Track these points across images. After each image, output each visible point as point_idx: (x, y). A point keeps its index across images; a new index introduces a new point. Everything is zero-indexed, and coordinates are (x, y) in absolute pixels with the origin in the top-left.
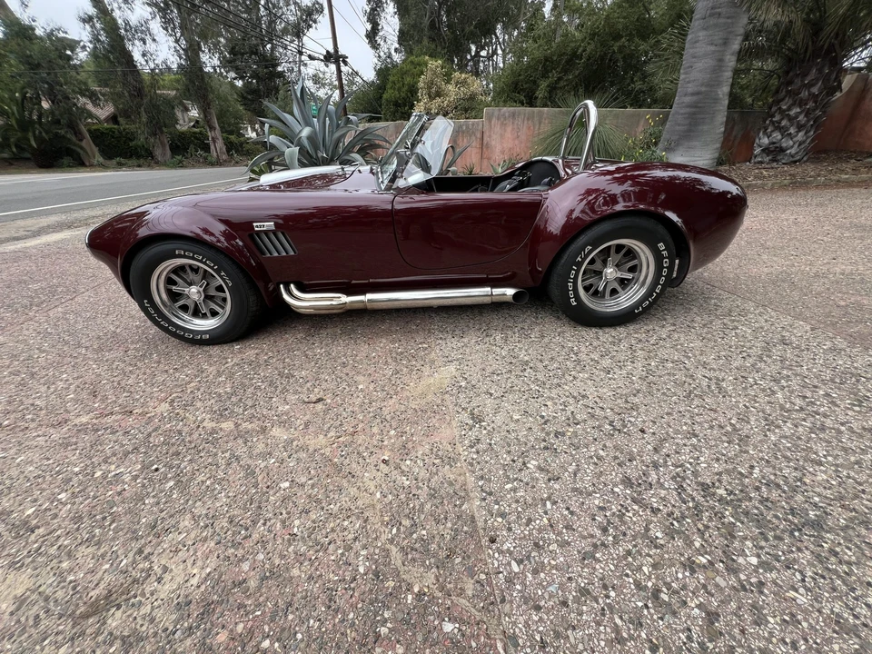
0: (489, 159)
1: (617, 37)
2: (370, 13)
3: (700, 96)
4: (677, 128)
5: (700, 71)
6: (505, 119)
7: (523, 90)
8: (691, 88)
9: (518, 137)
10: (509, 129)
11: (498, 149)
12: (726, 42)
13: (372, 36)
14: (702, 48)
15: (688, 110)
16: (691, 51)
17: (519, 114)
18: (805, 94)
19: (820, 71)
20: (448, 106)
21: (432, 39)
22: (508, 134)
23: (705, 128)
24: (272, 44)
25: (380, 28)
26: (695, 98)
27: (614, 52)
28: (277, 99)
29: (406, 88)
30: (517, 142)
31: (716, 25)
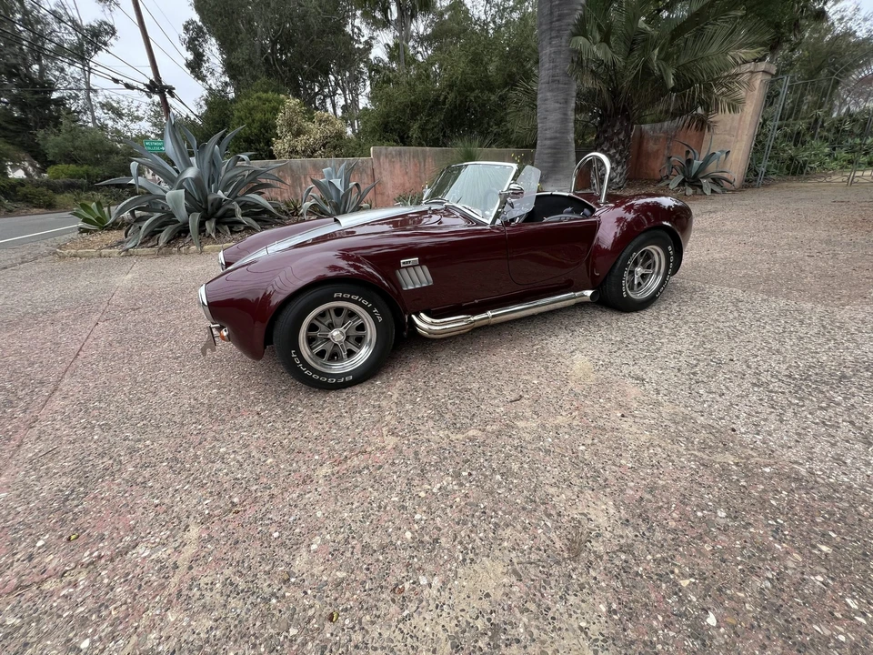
0: (382, 194)
1: (472, 90)
2: (189, 42)
3: (557, 141)
4: (544, 164)
5: (553, 122)
6: (393, 157)
7: (395, 130)
8: (549, 134)
9: (407, 173)
10: (398, 166)
11: (390, 185)
12: (566, 102)
13: (196, 66)
14: (552, 105)
15: (549, 151)
16: (543, 106)
17: (405, 152)
18: (616, 139)
19: (622, 124)
20: (314, 143)
21: (269, 75)
22: (398, 170)
23: (565, 164)
24: (40, 65)
25: (205, 58)
26: (553, 142)
27: (471, 101)
28: (60, 131)
29: (256, 125)
30: (406, 178)
31: (558, 89)
